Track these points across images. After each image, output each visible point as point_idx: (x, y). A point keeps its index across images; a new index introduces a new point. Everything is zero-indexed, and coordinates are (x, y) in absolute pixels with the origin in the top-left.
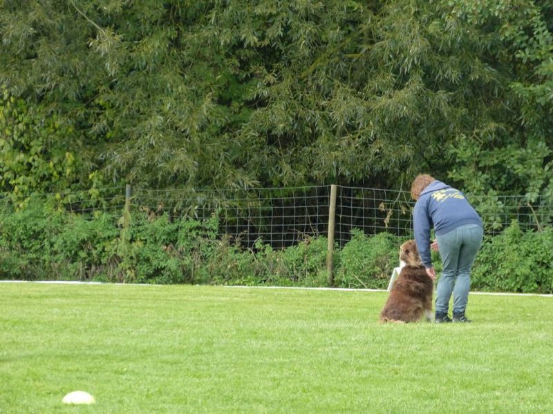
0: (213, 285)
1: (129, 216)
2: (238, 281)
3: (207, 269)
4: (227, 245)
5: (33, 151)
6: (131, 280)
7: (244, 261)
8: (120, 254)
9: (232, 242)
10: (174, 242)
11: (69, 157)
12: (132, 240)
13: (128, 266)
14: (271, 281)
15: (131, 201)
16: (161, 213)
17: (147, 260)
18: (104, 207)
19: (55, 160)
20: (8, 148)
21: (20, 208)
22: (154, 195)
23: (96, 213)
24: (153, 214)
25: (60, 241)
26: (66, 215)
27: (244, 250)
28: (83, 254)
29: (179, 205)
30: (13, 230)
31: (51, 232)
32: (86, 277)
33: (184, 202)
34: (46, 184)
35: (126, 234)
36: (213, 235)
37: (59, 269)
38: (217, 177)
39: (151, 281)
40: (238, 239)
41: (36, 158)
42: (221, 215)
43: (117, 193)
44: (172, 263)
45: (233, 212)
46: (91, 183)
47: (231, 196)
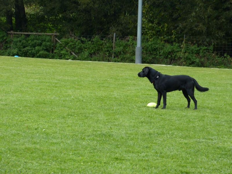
0: (210, 68)
1: (185, 45)
2: (218, 67)
3: (209, 63)
4: (215, 55)
5: (154, 23)
6: (184, 65)
7: (220, 60)
8: (181, 57)
9: (217, 54)
10: (199, 53)
11: (166, 25)
12: (185, 52)
13: (183, 61)
14: (229, 67)
15: (186, 40)
16: (195, 44)
17: (190, 59)
18: (177, 41)
19: (162, 26)
20: (146, 21)
21: (150, 41)
22: (193, 38)
23: (174, 43)
24: (192, 44)
25: (162, 52)
26: (165, 43)
27: (221, 57)
28: (169, 56)
29: (201, 42)
30: (148, 48)
31: (160, 49)
32: (170, 64)
33: (202, 41)
34: (158, 34)
35: (183, 50)
36: (211, 52)
37: (162, 61)
38: (213, 33)
39: (191, 65)
40: (219, 53)
41: (155, 25)
42: (214, 45)
43: (181, 37)
44: (197, 60)
45: (218, 44)
46: (173, 33)
47: (217, 39)
